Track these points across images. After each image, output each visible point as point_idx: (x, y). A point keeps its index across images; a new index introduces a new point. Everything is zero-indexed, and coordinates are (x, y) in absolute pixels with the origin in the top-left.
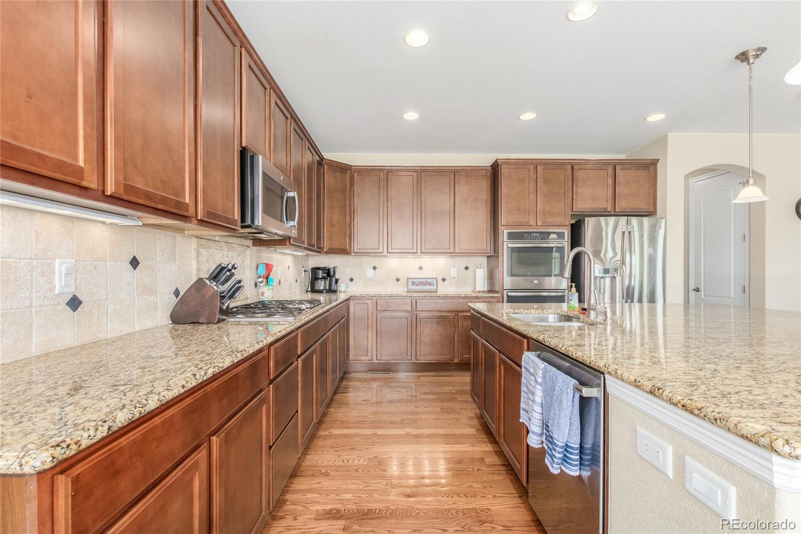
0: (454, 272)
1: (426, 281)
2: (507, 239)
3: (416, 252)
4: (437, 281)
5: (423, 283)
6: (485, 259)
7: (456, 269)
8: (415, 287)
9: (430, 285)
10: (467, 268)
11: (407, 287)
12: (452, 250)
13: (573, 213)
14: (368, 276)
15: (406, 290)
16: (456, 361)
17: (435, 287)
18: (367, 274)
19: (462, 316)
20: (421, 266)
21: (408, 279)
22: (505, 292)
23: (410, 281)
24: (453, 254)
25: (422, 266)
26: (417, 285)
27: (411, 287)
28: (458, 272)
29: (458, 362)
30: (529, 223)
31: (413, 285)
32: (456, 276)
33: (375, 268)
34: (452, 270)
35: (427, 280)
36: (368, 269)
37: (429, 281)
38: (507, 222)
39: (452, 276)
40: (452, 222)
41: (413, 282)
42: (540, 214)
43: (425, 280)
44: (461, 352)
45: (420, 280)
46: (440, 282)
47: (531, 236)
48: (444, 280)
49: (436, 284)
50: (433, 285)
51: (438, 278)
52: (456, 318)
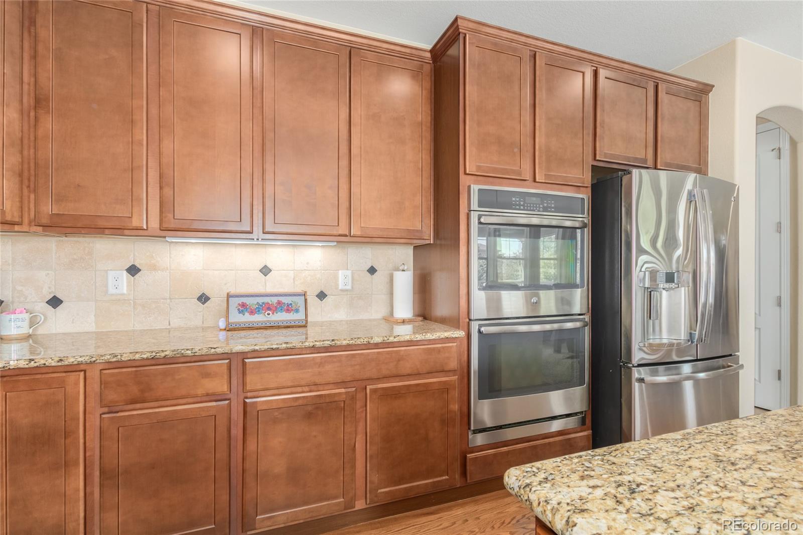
0: (343, 279)
1: (279, 303)
2: (479, 206)
3: (249, 229)
4: (306, 300)
5: (268, 308)
6: (410, 251)
7: (349, 273)
8: (247, 318)
9: (288, 310)
10: (372, 270)
11: (227, 317)
12: (343, 230)
13: (596, 163)
14: (112, 290)
15: (222, 324)
16: (360, 505)
17: (300, 316)
18: (106, 286)
19: (374, 391)
20: (266, 266)
21: (229, 296)
22: (475, 326)
23: (234, 302)
24: (345, 239)
25: (269, 266)
26: (252, 313)
27: (237, 318)
28: (353, 279)
29: (364, 506)
30: (520, 174)
31: (240, 312)
32: (349, 287)
33: (133, 270)
34: (341, 273)
35: (280, 299)
36: (111, 275)
37: (286, 300)
38: (479, 168)
39: (340, 288)
40: (344, 163)
41: (244, 305)
42: (540, 157)
43: (274, 300)
44: (371, 482)
45: (261, 300)
46: (312, 300)
47: (524, 201)
48: (322, 296)
49: (302, 309)
50: (297, 311)
51: (308, 294)
52: (360, 396)
